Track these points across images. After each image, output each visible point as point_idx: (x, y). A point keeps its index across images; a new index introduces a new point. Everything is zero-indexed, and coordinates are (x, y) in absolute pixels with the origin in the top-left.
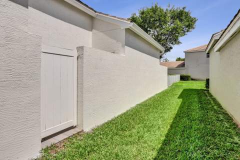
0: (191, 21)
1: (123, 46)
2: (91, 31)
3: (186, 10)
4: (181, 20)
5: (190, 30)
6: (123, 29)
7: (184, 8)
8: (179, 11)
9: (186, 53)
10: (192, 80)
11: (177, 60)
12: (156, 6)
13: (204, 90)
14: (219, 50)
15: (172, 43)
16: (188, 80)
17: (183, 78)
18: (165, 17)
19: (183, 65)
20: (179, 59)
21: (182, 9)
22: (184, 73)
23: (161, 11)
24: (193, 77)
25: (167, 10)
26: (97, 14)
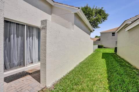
0: (106, 15)
1: (73, 25)
2: (51, 14)
3: (103, 9)
4: (100, 15)
5: (105, 20)
6: (73, 13)
7: (102, 8)
8: (99, 9)
9: (101, 33)
10: (104, 48)
11: (95, 37)
12: (87, 6)
13: (113, 53)
14: (129, 30)
15: (94, 28)
16: (102, 48)
17: (99, 47)
18: (92, 12)
19: (99, 40)
20: (97, 37)
21: (101, 9)
22: (100, 44)
23: (90, 9)
24: (104, 46)
25: (93, 8)
26: (55, 3)
